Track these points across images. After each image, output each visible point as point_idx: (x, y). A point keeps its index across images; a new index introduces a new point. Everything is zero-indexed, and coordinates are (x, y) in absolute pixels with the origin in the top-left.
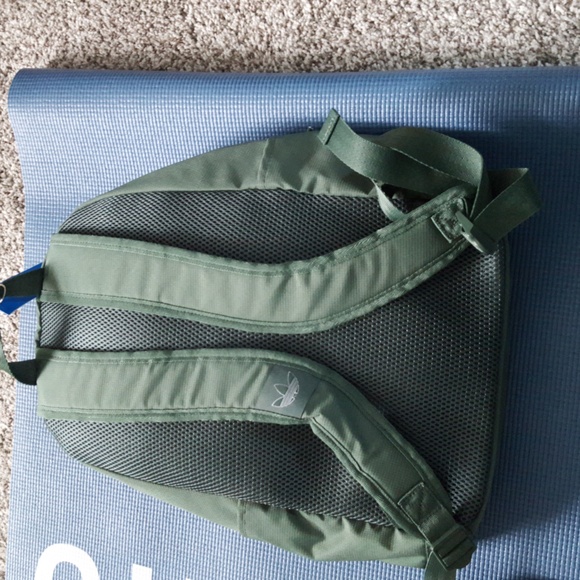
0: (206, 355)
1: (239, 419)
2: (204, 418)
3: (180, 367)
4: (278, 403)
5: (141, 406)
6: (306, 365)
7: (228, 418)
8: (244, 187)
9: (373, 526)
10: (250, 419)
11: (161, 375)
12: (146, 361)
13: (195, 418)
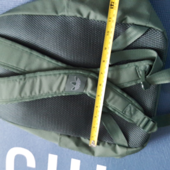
0: (41, 75)
1: (59, 95)
2: (46, 97)
3: (31, 81)
4: (74, 89)
5: (19, 97)
6: (81, 72)
7: (55, 96)
8: (60, 14)
9: (109, 143)
10: (64, 95)
11: (24, 85)
12: (16, 80)
13: (42, 97)
